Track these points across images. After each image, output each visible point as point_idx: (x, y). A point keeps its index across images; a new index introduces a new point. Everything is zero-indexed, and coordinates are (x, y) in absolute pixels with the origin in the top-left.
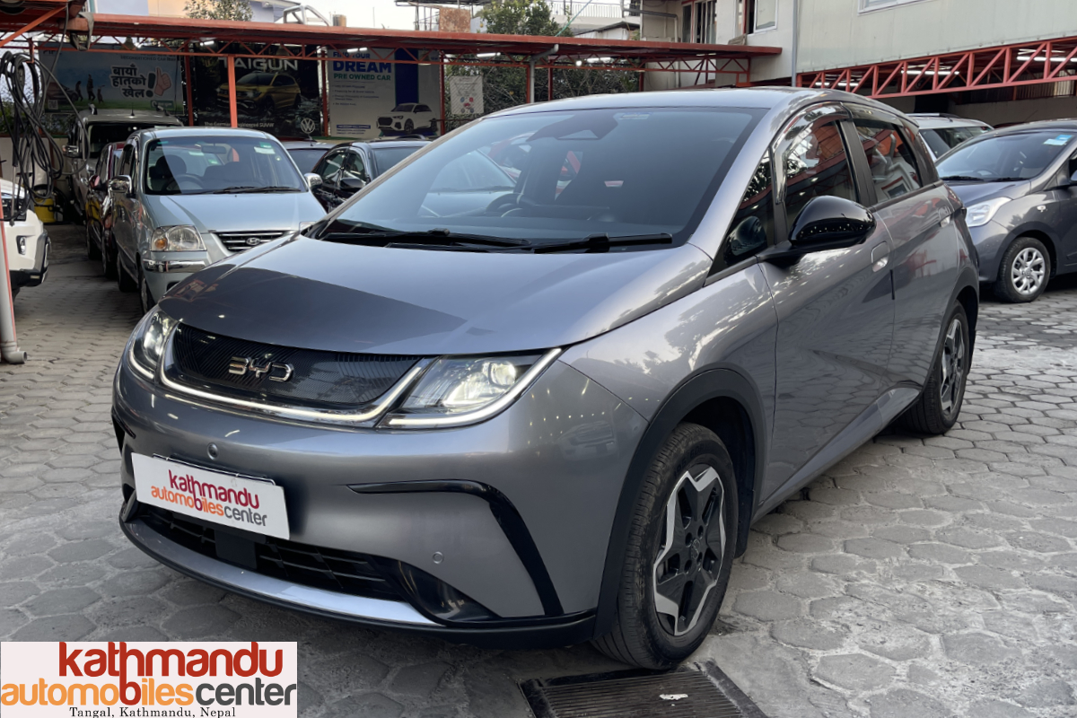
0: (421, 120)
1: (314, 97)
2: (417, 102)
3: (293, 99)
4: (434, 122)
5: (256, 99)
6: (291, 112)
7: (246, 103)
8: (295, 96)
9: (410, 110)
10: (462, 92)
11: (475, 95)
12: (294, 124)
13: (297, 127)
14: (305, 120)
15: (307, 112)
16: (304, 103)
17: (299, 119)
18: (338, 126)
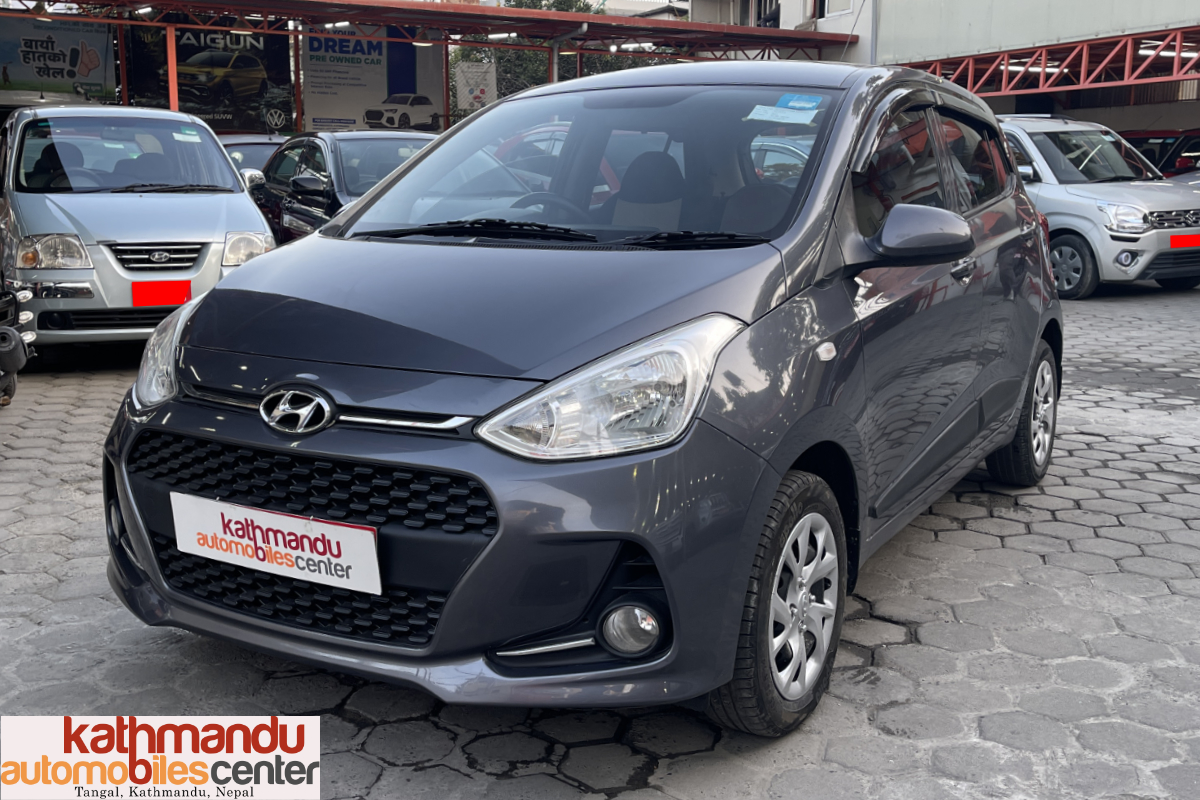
0: (419, 114)
1: (285, 84)
2: (414, 92)
3: (258, 86)
4: (435, 117)
5: (210, 84)
6: (254, 101)
7: (197, 89)
8: (260, 81)
9: (406, 103)
10: (471, 82)
11: (487, 85)
12: (259, 116)
13: (262, 119)
14: (272, 111)
15: (275, 102)
16: (272, 90)
17: (264, 111)
18: (314, 120)
